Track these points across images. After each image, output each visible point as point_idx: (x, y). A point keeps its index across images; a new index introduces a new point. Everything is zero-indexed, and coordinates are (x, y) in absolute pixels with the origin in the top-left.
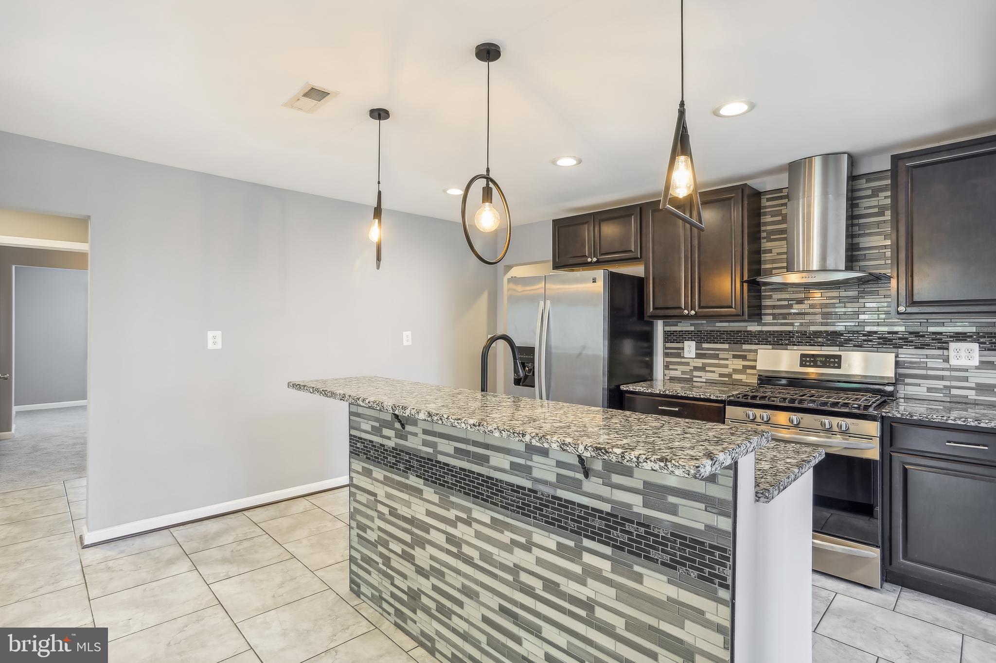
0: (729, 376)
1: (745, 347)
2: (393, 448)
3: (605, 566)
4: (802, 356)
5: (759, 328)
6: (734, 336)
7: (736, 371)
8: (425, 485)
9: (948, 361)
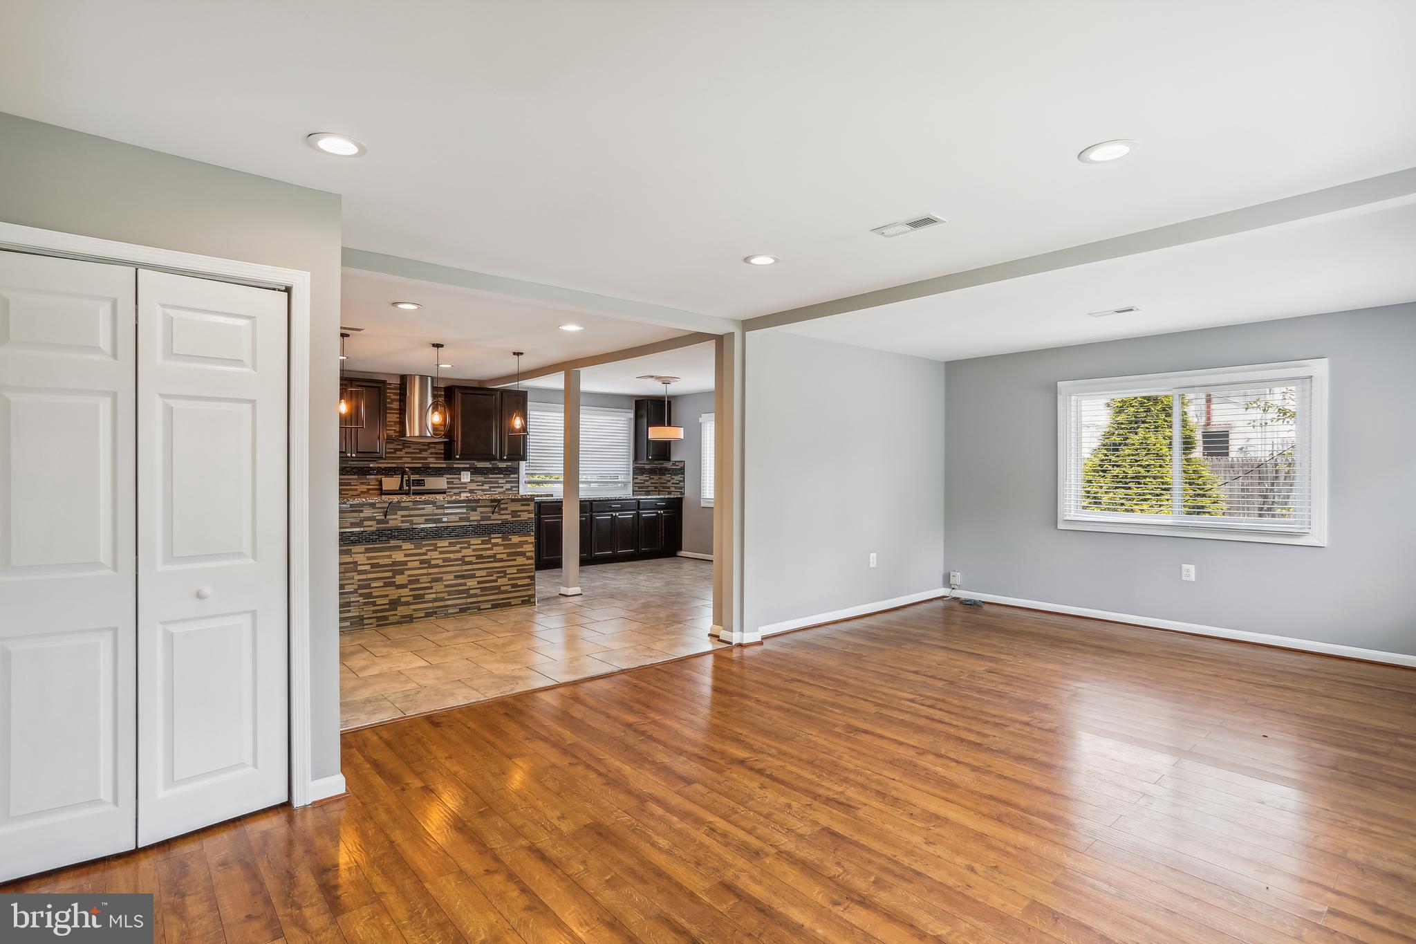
3: (499, 541)
8: (403, 542)
9: (460, 480)
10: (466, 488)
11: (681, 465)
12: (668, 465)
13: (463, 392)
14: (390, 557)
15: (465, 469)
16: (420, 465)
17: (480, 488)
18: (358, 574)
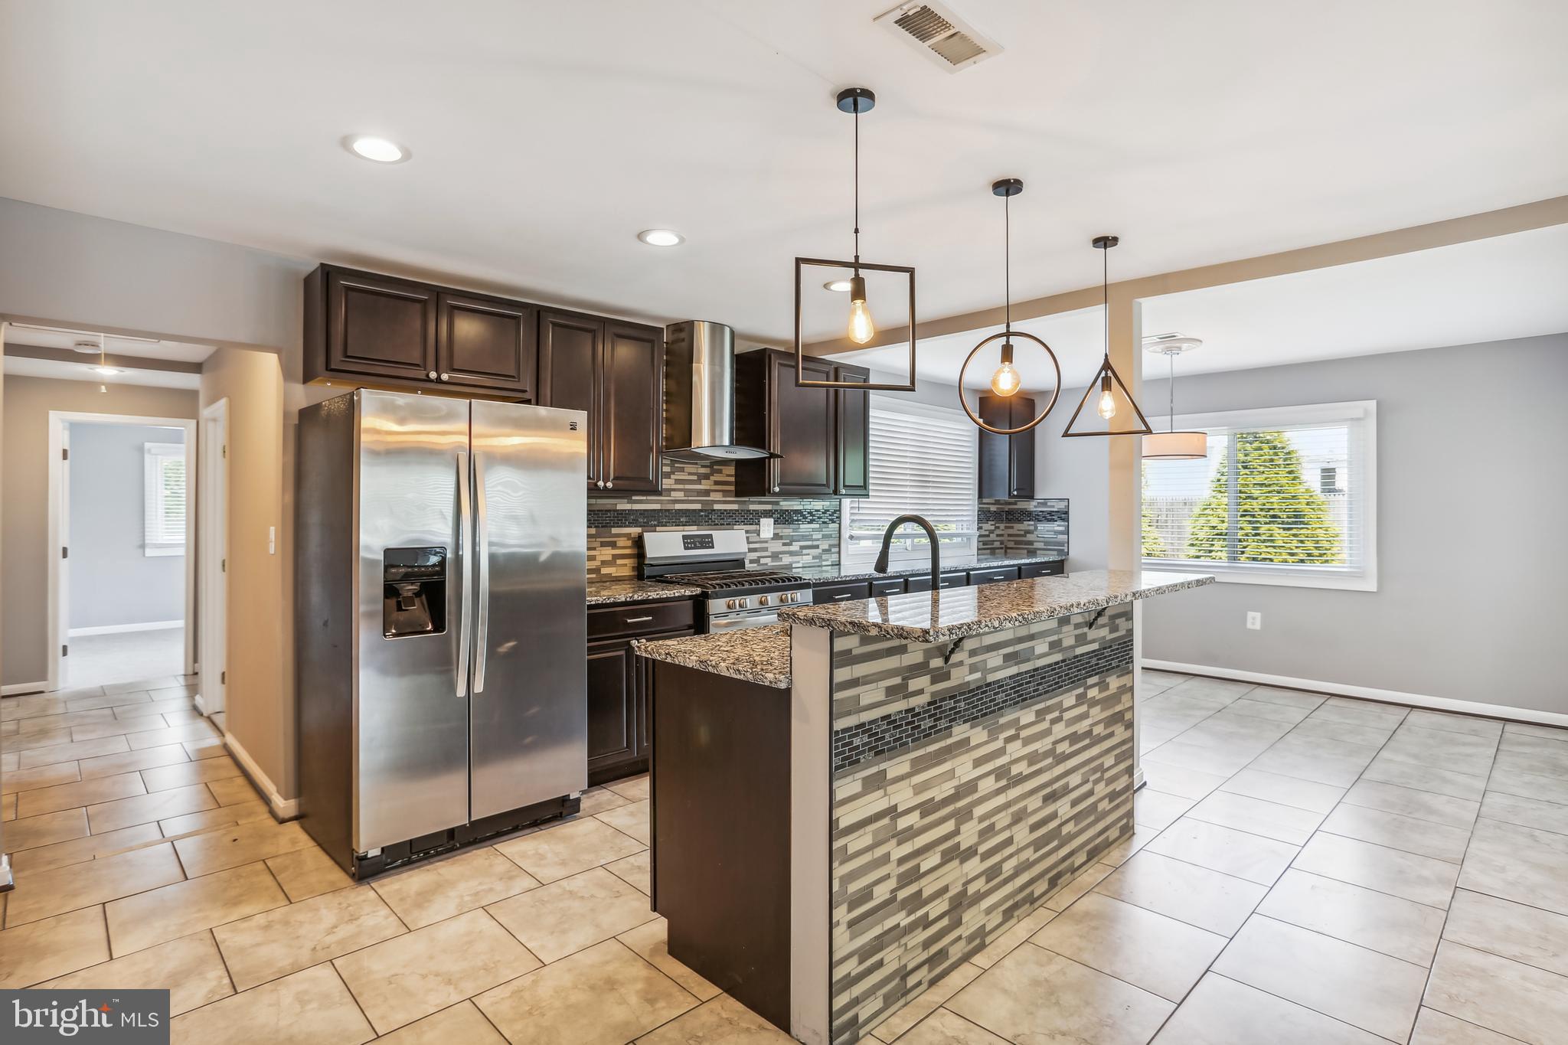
0: (597, 571)
1: (614, 531)
2: (929, 704)
4: (684, 537)
5: (628, 507)
6: (609, 520)
7: (604, 563)
8: (972, 727)
9: (759, 535)
10: (766, 549)
11: (1062, 505)
12: (1032, 506)
13: (781, 362)
14: (951, 774)
15: (767, 514)
16: (698, 506)
17: (786, 548)
18: (899, 844)
